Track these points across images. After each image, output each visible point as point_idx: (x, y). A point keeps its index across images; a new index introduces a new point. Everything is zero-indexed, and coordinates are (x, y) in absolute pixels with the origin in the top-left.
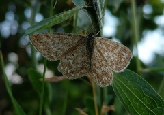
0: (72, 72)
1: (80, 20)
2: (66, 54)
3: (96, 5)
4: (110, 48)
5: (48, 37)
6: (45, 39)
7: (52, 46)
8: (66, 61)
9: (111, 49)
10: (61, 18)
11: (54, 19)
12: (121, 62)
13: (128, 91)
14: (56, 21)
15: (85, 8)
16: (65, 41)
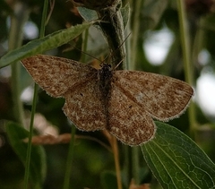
0: (82, 120)
1: (93, 41)
2: (71, 90)
3: (115, 19)
4: (150, 86)
5: (43, 61)
6: (40, 64)
7: (51, 76)
8: (72, 101)
9: (152, 87)
10: (57, 40)
11: (46, 42)
12: (173, 105)
13: (167, 159)
14: (49, 44)
15: (97, 23)
16: (68, 72)
